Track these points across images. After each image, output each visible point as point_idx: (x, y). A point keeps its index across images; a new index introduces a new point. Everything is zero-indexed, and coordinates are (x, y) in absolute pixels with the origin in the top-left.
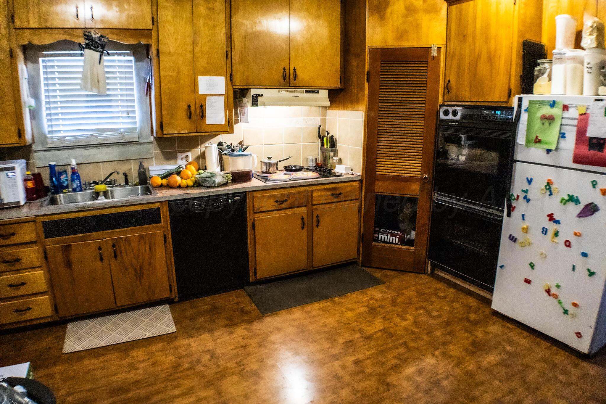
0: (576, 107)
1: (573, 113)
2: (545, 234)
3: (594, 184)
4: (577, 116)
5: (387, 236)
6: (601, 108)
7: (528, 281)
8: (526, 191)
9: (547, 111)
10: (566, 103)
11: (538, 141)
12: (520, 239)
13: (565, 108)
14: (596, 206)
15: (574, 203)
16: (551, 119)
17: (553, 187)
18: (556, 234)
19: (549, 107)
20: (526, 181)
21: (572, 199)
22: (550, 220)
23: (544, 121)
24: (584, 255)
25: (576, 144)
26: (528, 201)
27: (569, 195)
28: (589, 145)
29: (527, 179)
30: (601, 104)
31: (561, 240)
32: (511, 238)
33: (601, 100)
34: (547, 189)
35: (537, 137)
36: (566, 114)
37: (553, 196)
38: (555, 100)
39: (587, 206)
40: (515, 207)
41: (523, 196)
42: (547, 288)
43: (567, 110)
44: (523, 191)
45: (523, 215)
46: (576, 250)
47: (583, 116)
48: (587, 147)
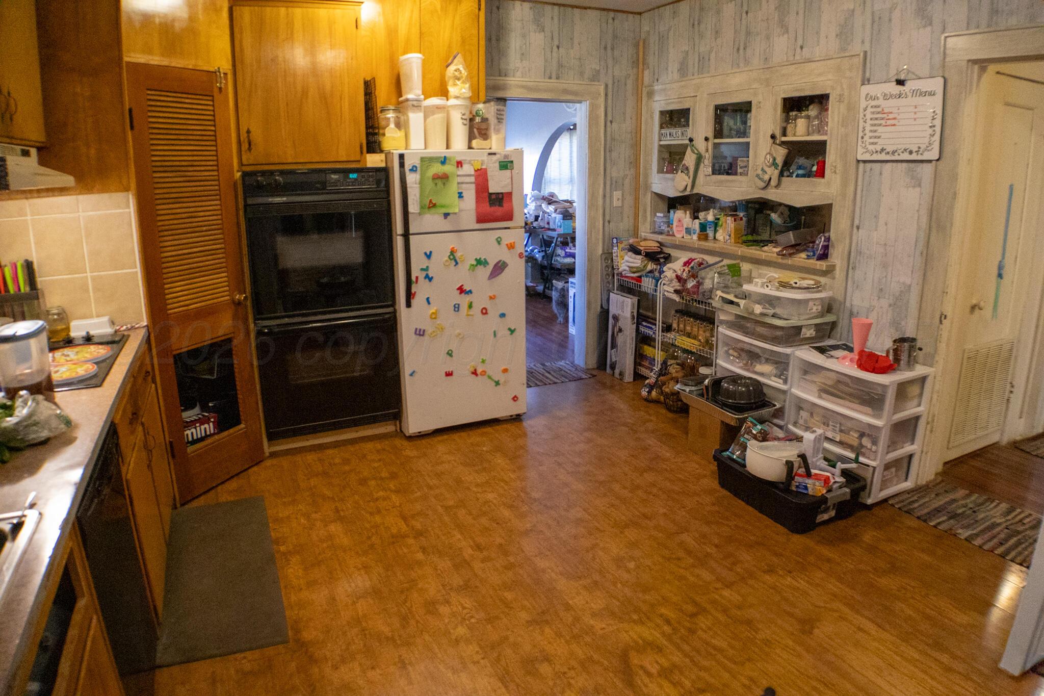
0: (470, 162)
1: (467, 169)
2: (458, 311)
3: (499, 241)
4: (473, 173)
5: (195, 428)
6: (495, 163)
7: (449, 374)
8: (427, 269)
9: (437, 169)
10: (459, 159)
11: (432, 205)
12: (429, 330)
13: (459, 164)
14: (504, 262)
15: (482, 266)
16: (444, 178)
17: (458, 255)
18: (470, 306)
19: (439, 165)
20: (424, 256)
21: (480, 262)
22: (461, 293)
23: (437, 181)
24: (503, 315)
25: (477, 202)
26: (430, 279)
27: (476, 259)
28: (490, 201)
29: (426, 254)
30: (494, 158)
31: (476, 310)
32: (418, 332)
33: (495, 154)
34: (451, 259)
35: (431, 201)
36: (461, 172)
37: (460, 265)
38: (447, 155)
39: (496, 265)
40: (415, 293)
41: (424, 276)
42: (472, 370)
43: (462, 166)
44: (422, 269)
45: (428, 299)
46: (493, 314)
47: (479, 172)
48: (488, 204)
